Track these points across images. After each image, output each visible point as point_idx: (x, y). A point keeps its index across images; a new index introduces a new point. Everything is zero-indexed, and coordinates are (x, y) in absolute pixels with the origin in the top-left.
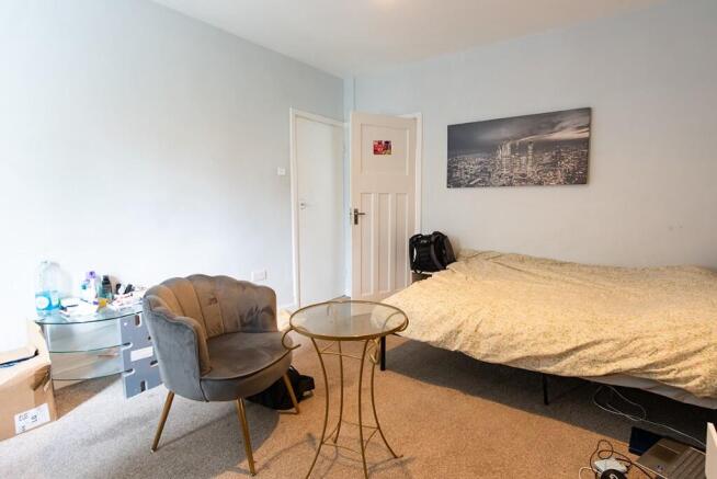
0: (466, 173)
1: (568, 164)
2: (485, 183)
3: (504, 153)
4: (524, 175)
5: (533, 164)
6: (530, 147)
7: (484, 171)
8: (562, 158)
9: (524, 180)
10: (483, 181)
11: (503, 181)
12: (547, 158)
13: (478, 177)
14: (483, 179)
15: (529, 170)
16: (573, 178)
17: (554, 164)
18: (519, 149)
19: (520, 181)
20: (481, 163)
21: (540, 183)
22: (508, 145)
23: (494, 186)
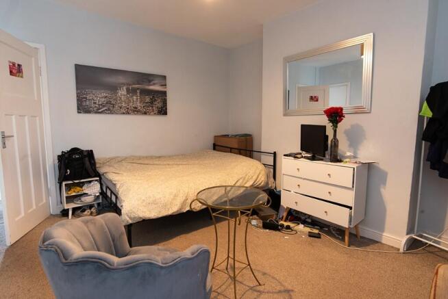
0: (95, 103)
1: (158, 104)
2: (110, 111)
3: (122, 92)
4: (136, 108)
5: (141, 102)
6: (138, 91)
7: (109, 103)
8: (155, 100)
9: (136, 111)
10: (109, 109)
11: (123, 111)
12: (148, 99)
13: (104, 106)
14: (109, 108)
15: (138, 105)
16: (161, 111)
17: (152, 103)
18: (131, 92)
19: (134, 111)
20: (106, 97)
21: (145, 113)
22: (125, 88)
23: (117, 114)
